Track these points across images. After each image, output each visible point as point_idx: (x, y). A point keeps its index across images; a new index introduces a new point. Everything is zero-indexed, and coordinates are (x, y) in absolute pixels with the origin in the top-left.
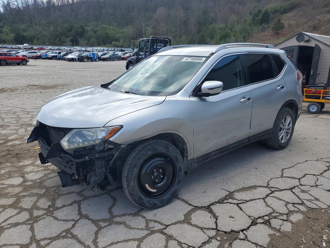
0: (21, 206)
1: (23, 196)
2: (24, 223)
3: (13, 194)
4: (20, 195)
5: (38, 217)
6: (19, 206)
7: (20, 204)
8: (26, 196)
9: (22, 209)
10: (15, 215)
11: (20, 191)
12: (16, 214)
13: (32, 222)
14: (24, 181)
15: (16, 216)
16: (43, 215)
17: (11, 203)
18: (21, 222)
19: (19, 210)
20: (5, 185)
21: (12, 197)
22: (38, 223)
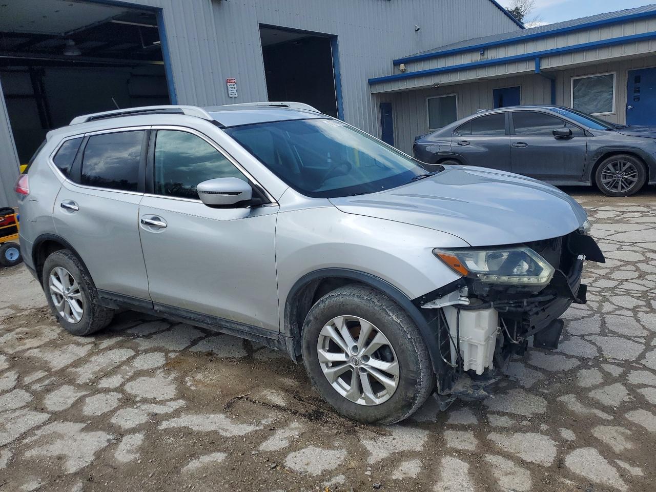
0: (629, 394)
1: (607, 413)
2: (645, 368)
3: (622, 429)
4: (611, 418)
5: (619, 365)
6: (631, 397)
7: (626, 398)
8: (604, 408)
9: (632, 389)
10: (651, 386)
11: (602, 427)
12: (647, 386)
13: (634, 364)
14: (572, 446)
15: (650, 384)
16: (611, 363)
17: (641, 411)
18: (649, 373)
19: (639, 391)
20: (619, 468)
21: (630, 425)
22: (627, 358)
